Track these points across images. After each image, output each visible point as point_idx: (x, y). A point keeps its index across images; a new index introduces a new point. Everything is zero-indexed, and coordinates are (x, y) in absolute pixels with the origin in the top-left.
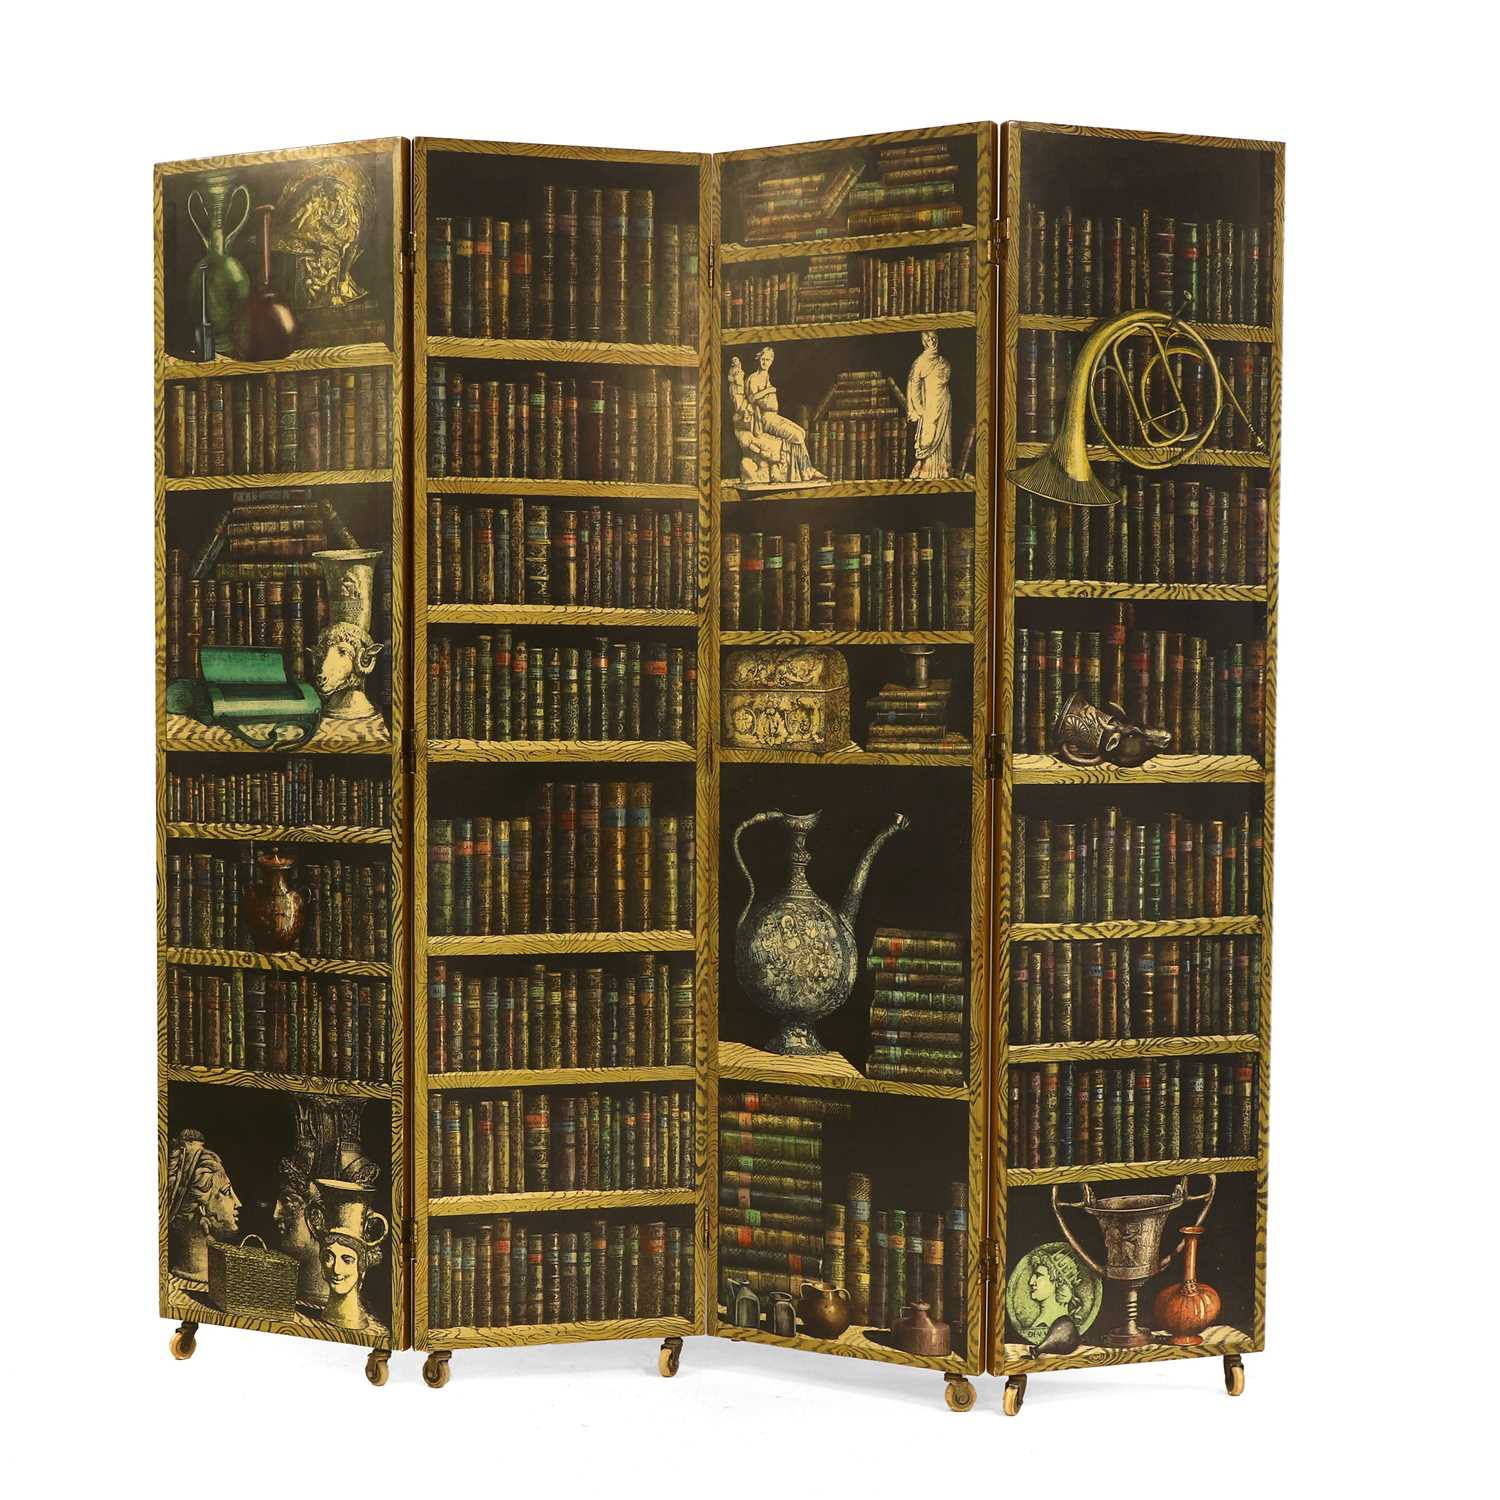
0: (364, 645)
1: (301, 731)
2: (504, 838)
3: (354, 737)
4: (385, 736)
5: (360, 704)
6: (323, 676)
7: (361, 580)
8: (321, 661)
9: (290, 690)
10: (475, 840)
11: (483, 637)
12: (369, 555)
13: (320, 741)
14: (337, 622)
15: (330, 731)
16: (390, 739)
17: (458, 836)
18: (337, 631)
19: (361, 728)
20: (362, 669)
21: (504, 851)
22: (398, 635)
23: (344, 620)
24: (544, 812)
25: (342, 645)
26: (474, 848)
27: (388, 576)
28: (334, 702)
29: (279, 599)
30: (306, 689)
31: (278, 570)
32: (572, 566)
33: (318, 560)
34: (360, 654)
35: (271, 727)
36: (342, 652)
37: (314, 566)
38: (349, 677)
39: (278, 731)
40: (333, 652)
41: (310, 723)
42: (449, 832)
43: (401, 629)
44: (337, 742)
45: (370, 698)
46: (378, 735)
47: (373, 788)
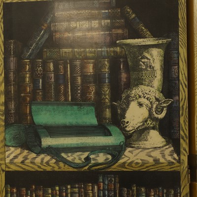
0: (157, 100)
1: (110, 157)
3: (151, 160)
4: (175, 159)
5: (155, 138)
6: (126, 120)
7: (155, 58)
8: (124, 111)
9: (101, 129)
12: (160, 42)
13: (124, 163)
14: (137, 85)
15: (132, 157)
16: (179, 161)
18: (135, 92)
19: (157, 154)
20: (156, 116)
22: (183, 93)
23: (142, 84)
25: (140, 100)
27: (176, 55)
28: (135, 137)
29: (91, 70)
30: (113, 129)
31: (91, 52)
33: (121, 45)
34: (154, 106)
35: (86, 154)
36: (140, 105)
37: (118, 49)
38: (146, 121)
39: (92, 156)
40: (133, 105)
41: (116, 152)
43: (186, 90)
44: (137, 163)
46: (170, 158)
47: (166, 193)
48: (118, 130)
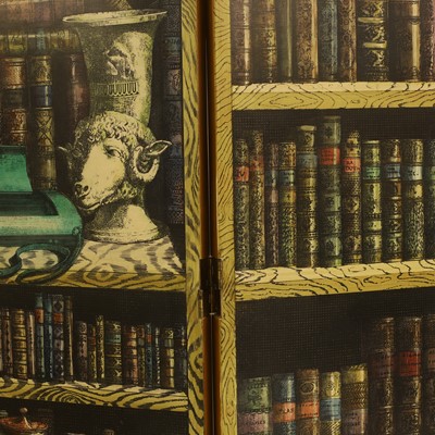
0: (141, 142)
1: (55, 258)
2: (334, 394)
3: (130, 267)
4: (174, 266)
5: (137, 222)
6: (83, 184)
7: (135, 52)
8: (80, 164)
9: (39, 203)
10: (299, 400)
11: (304, 128)
12: (146, 18)
13: (81, 271)
14: (102, 111)
15: (97, 259)
16: (183, 272)
17: (277, 398)
18: (100, 124)
19: (141, 255)
20: (139, 175)
21: (335, 410)
22: (191, 128)
23: (112, 109)
24: (382, 357)
25: (109, 142)
26: (297, 411)
27: (175, 47)
28: (100, 219)
29: (18, 80)
30: (60, 201)
31: (16, 43)
32: (415, 28)
33: (71, 27)
34: (136, 155)
35: (12, 251)
36: (110, 152)
37: (66, 35)
38: (120, 186)
39: (23, 256)
40: (96, 152)
41: (67, 248)
42: (265, 393)
43: (196, 121)
44: (105, 273)
45: (152, 213)
46: (165, 265)
47: (159, 337)
48: (69, 203)
